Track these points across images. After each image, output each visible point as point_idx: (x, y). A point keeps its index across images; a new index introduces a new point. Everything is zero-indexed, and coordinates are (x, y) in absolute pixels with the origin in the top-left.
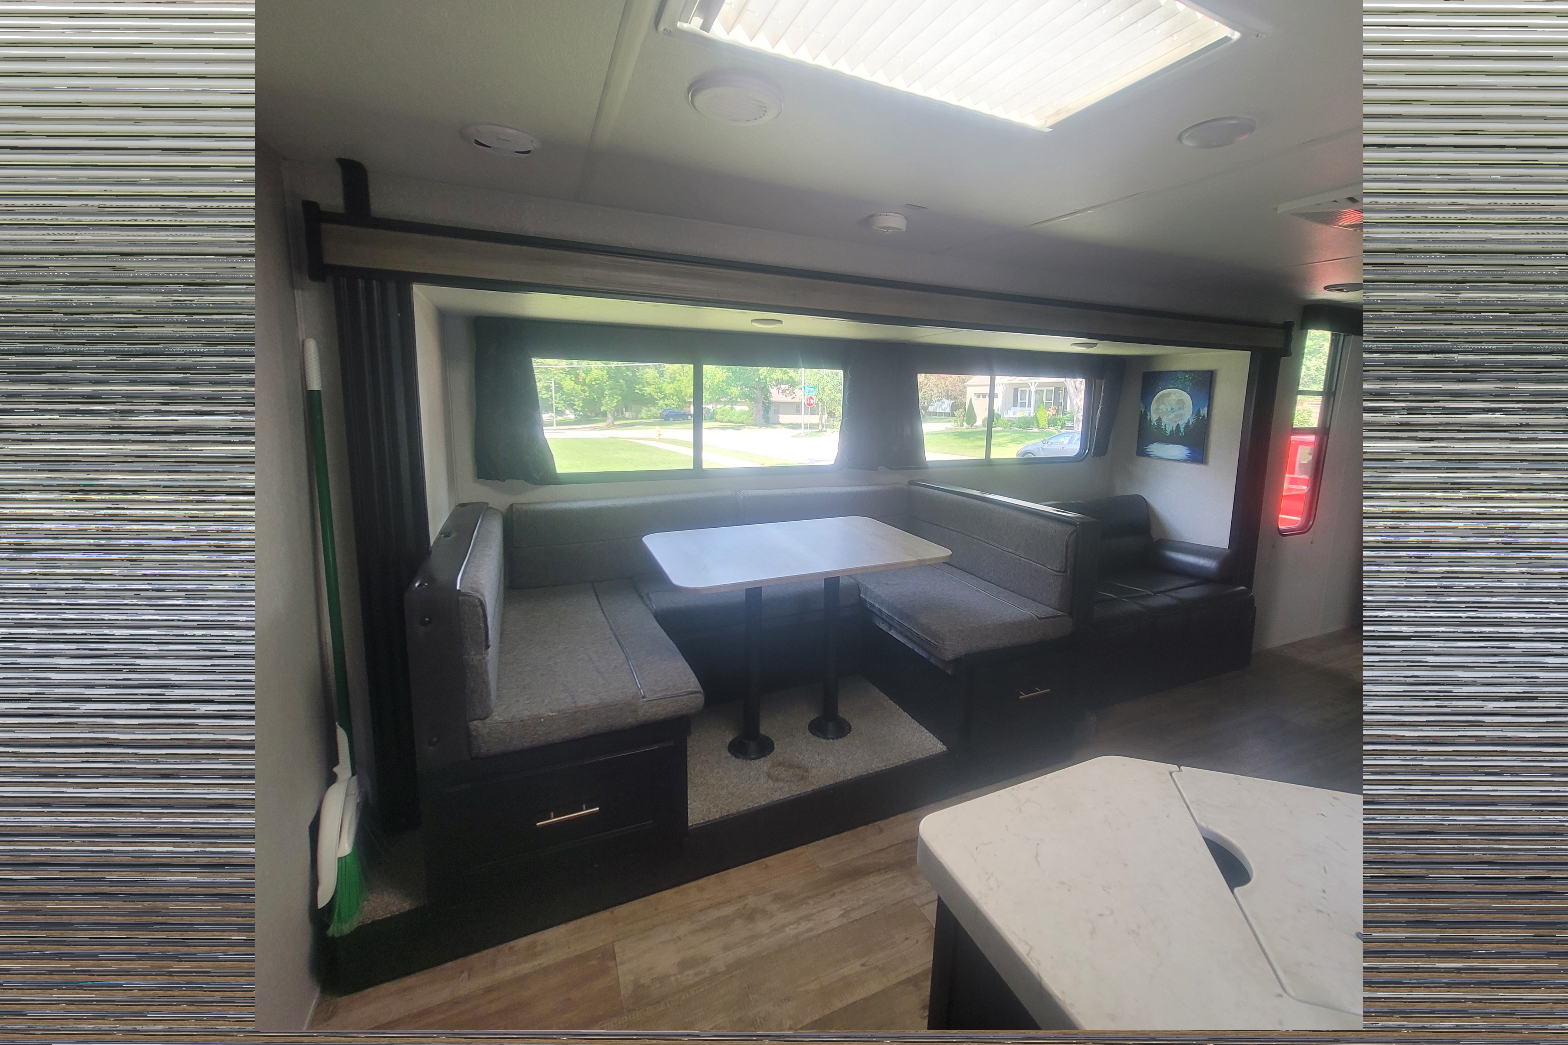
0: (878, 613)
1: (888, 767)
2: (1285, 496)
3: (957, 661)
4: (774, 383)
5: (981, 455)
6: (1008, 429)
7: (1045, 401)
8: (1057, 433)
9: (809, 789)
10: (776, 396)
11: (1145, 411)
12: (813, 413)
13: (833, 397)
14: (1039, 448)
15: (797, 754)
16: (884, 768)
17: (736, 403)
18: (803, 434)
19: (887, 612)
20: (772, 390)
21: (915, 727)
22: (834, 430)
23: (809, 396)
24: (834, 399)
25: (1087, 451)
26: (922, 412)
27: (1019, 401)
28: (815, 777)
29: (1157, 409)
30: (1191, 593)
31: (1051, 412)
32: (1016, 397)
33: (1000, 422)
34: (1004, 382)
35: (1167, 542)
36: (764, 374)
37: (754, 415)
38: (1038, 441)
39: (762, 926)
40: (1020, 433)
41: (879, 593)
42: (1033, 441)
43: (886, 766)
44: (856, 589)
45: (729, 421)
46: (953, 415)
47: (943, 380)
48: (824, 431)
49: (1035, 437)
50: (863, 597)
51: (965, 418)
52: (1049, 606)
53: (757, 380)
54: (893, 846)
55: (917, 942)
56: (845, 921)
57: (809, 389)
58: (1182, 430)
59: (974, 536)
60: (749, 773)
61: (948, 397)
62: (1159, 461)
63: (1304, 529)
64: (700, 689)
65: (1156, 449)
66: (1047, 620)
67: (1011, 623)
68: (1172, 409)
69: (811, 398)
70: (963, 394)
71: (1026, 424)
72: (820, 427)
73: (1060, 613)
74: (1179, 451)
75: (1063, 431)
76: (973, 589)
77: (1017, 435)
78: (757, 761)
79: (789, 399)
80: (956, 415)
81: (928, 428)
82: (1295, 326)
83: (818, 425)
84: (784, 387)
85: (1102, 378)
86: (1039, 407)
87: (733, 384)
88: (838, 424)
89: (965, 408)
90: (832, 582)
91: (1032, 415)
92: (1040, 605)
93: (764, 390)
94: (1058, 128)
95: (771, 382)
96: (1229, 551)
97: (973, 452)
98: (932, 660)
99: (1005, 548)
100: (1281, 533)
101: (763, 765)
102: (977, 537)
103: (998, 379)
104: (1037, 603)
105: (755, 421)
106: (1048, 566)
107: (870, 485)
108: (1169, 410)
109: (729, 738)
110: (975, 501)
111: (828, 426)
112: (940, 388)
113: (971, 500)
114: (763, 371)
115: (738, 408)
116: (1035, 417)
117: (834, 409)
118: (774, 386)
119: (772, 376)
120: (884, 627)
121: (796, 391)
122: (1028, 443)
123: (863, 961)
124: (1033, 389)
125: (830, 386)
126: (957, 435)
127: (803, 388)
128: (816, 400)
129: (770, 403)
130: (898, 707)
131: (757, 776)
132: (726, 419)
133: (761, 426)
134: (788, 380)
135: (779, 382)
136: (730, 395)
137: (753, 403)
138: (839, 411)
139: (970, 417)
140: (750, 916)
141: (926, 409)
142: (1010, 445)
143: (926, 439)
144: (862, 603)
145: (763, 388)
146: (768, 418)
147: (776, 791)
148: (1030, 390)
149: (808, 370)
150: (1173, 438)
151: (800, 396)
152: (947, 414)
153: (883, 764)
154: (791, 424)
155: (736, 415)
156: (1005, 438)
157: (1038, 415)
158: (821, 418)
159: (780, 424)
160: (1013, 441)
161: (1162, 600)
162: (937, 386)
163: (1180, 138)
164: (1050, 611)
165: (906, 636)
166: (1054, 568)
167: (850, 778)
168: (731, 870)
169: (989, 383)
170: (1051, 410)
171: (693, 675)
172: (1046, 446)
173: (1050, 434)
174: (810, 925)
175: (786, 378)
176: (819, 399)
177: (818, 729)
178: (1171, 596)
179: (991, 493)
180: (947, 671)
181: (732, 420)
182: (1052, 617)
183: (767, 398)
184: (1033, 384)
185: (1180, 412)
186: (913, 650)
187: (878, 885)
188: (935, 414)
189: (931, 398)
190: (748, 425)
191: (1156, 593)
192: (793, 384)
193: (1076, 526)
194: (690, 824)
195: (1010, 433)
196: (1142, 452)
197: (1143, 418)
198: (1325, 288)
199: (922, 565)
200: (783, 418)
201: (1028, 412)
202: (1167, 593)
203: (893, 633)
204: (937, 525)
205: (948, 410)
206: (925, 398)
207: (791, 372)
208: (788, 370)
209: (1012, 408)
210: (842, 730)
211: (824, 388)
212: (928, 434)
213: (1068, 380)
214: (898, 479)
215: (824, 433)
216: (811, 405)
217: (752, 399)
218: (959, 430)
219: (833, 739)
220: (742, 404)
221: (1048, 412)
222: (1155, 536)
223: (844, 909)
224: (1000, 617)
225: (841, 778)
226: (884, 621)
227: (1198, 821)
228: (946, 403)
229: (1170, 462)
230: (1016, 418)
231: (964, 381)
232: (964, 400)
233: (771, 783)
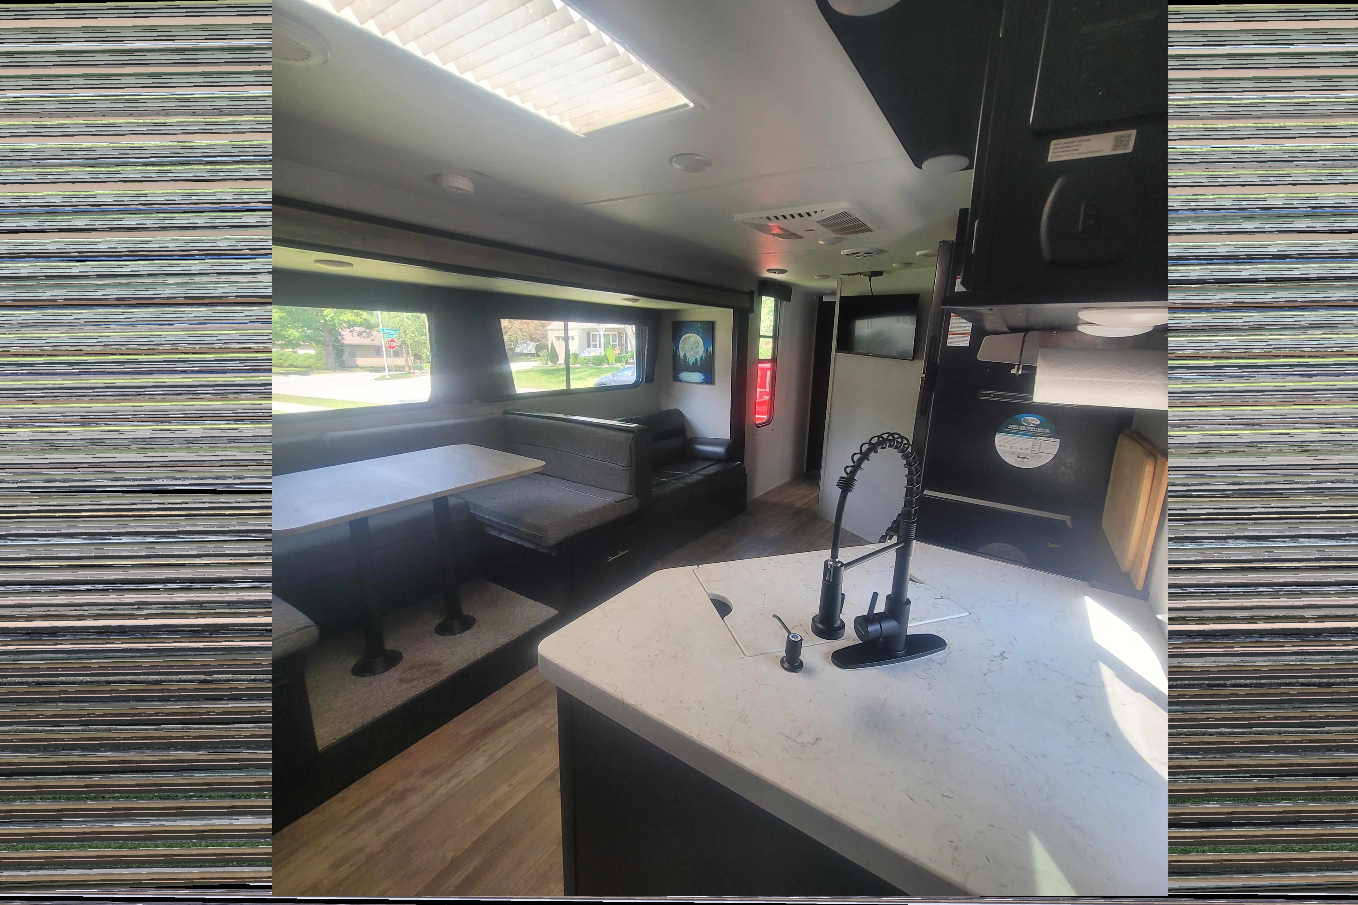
0: (489, 523)
1: (512, 640)
2: (758, 402)
3: (559, 545)
4: (344, 325)
5: (563, 387)
6: (585, 366)
7: (611, 343)
8: (623, 368)
9: (444, 678)
10: (349, 338)
11: (676, 349)
12: (397, 354)
13: (417, 339)
14: (610, 380)
15: (427, 654)
16: (509, 641)
17: (298, 345)
18: (387, 377)
19: (496, 520)
20: (343, 333)
21: (531, 604)
22: (423, 371)
23: (390, 339)
24: (418, 342)
25: (641, 380)
26: (509, 353)
27: (592, 343)
28: (447, 667)
29: (683, 348)
30: (711, 470)
31: (617, 351)
32: (589, 339)
33: (578, 360)
34: (577, 328)
35: (695, 440)
36: (331, 316)
37: (324, 359)
38: (609, 374)
39: (414, 799)
40: (594, 369)
41: (487, 506)
42: (606, 375)
43: (511, 639)
44: (465, 507)
45: (291, 366)
46: (538, 356)
47: (526, 325)
48: (411, 373)
49: (606, 371)
50: (473, 512)
51: (549, 358)
52: (622, 492)
53: (322, 321)
54: (522, 696)
55: (551, 752)
56: (490, 763)
57: (389, 331)
58: (699, 362)
59: (562, 450)
60: (380, 685)
61: (532, 340)
62: (687, 384)
63: (768, 423)
64: (311, 622)
65: (685, 376)
66: (622, 502)
67: (597, 509)
68: (692, 348)
69: (392, 341)
70: (545, 337)
71: (599, 361)
72: (407, 369)
73: (630, 496)
74: (697, 377)
75: (627, 366)
76: (567, 490)
77: (593, 371)
78: (386, 673)
79: (367, 342)
80: (541, 355)
81: (515, 367)
82: (755, 293)
83: (404, 367)
84: (358, 329)
85: (646, 326)
86: (607, 347)
87: (289, 326)
88: (427, 367)
89: (548, 349)
90: (440, 501)
91: (603, 354)
92: (616, 493)
93: (332, 331)
94: (589, 135)
95: (340, 325)
96: (730, 441)
97: (556, 384)
98: (540, 549)
99: (587, 456)
100: (757, 426)
101: (395, 673)
102: (566, 450)
103: (571, 325)
104: (614, 492)
105: (326, 365)
106: (619, 464)
107: (467, 418)
108: (690, 348)
109: (352, 663)
110: (561, 423)
111: (415, 368)
112: (524, 332)
113: (557, 422)
114: (329, 313)
115: (301, 352)
116: (605, 355)
117: (420, 352)
118: (345, 328)
119: (341, 318)
120: (494, 533)
121: (374, 332)
122: (603, 376)
123: (509, 783)
124: (602, 333)
125: (412, 329)
126: (543, 372)
127: (381, 331)
128: (398, 342)
129: (343, 345)
130: (515, 593)
131: (388, 685)
132: (286, 364)
133: (334, 369)
134: (361, 322)
135: (351, 325)
136: (287, 338)
137: (320, 346)
138: (427, 352)
139: (553, 356)
140: (401, 797)
141: (512, 350)
142: (588, 378)
143: (515, 376)
144: (473, 517)
145: (331, 331)
146: (343, 362)
147: (411, 690)
148: (599, 335)
149: (385, 313)
150: (694, 368)
151: (380, 339)
152: (533, 355)
153: (508, 638)
154: (372, 367)
155: (300, 359)
156: (585, 373)
157: (607, 354)
158: (407, 360)
159: (358, 367)
160: (590, 375)
161: (696, 477)
162: (521, 330)
163: (670, 161)
164: (624, 496)
165: (515, 536)
166: (624, 465)
167: (480, 657)
168: (373, 772)
169: (563, 328)
170: (617, 350)
171: (300, 613)
172: (615, 378)
173: (617, 369)
174: (460, 778)
175: (358, 320)
176: (402, 342)
177: (444, 629)
178: (700, 474)
179: (573, 415)
180: (553, 555)
181: (295, 364)
182: (624, 500)
183: (337, 340)
184: (601, 329)
185: (696, 350)
186: (522, 546)
187: (514, 727)
188: (522, 354)
189: (517, 340)
190: (317, 369)
191: (691, 474)
192: (369, 326)
193: (635, 432)
194: (319, 749)
195: (587, 369)
196: (676, 379)
197: (675, 354)
198: (767, 270)
199: (523, 477)
200: (361, 361)
201: (599, 352)
202: (698, 473)
203: (504, 536)
204: (532, 445)
205: (533, 351)
206: (511, 341)
207: (365, 314)
208: (360, 312)
209: (587, 349)
210: (467, 623)
211: (405, 331)
212: (517, 372)
213: (627, 326)
214: (493, 411)
215: (412, 375)
216: (394, 347)
217: (318, 342)
218: (545, 368)
219: (460, 633)
220: (309, 346)
221: (615, 352)
222: (689, 435)
223: (488, 755)
224: (588, 506)
225: (473, 660)
226: (494, 528)
227: (707, 591)
228: (531, 345)
229: (693, 385)
230: (590, 357)
231: (544, 326)
232: (546, 342)
233: (404, 685)
